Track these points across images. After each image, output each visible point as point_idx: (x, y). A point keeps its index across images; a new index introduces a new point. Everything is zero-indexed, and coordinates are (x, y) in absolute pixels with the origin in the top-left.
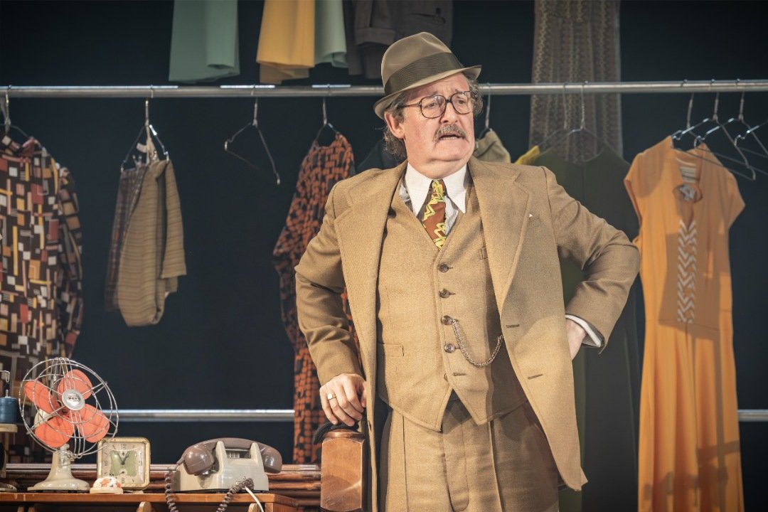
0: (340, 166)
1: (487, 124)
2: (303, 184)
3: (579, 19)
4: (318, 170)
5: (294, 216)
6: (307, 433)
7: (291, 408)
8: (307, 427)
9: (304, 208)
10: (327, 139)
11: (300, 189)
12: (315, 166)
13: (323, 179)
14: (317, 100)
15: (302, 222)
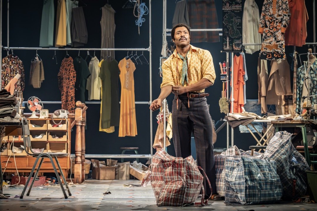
0: (70, 62)
1: (94, 55)
2: (63, 64)
3: (108, 37)
4: (66, 62)
5: (61, 69)
6: (65, 106)
7: (61, 101)
8: (65, 105)
9: (63, 68)
10: (68, 57)
11: (62, 65)
12: (65, 61)
13: (67, 64)
14: (66, 51)
15: (62, 71)
